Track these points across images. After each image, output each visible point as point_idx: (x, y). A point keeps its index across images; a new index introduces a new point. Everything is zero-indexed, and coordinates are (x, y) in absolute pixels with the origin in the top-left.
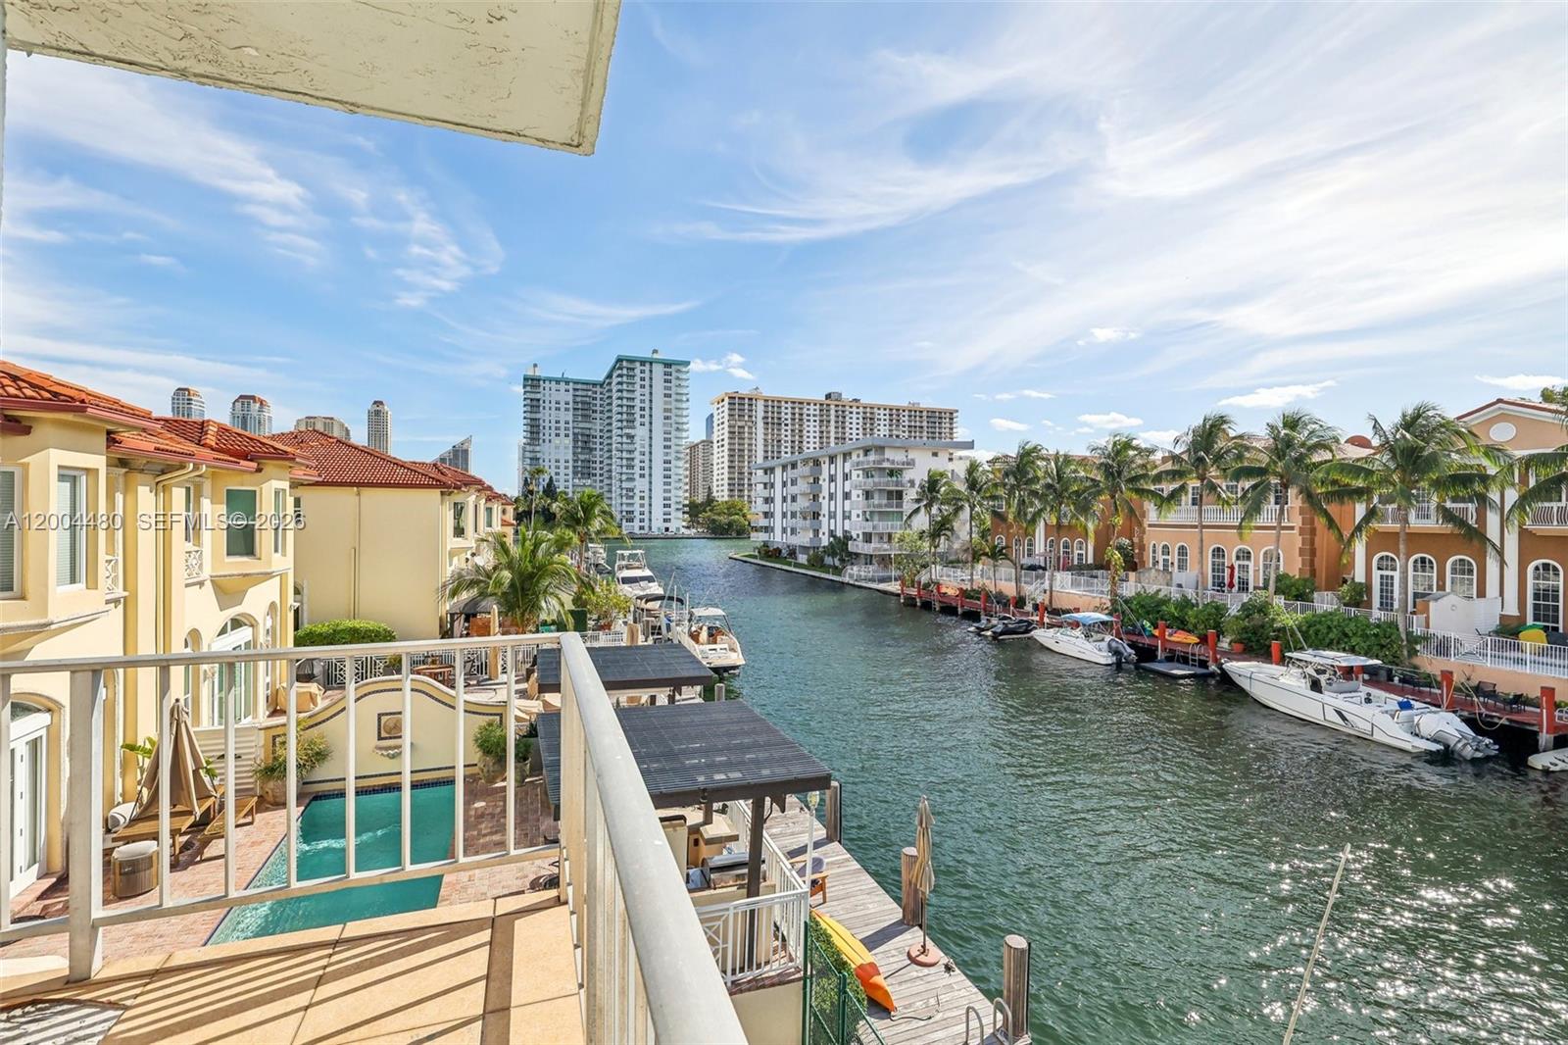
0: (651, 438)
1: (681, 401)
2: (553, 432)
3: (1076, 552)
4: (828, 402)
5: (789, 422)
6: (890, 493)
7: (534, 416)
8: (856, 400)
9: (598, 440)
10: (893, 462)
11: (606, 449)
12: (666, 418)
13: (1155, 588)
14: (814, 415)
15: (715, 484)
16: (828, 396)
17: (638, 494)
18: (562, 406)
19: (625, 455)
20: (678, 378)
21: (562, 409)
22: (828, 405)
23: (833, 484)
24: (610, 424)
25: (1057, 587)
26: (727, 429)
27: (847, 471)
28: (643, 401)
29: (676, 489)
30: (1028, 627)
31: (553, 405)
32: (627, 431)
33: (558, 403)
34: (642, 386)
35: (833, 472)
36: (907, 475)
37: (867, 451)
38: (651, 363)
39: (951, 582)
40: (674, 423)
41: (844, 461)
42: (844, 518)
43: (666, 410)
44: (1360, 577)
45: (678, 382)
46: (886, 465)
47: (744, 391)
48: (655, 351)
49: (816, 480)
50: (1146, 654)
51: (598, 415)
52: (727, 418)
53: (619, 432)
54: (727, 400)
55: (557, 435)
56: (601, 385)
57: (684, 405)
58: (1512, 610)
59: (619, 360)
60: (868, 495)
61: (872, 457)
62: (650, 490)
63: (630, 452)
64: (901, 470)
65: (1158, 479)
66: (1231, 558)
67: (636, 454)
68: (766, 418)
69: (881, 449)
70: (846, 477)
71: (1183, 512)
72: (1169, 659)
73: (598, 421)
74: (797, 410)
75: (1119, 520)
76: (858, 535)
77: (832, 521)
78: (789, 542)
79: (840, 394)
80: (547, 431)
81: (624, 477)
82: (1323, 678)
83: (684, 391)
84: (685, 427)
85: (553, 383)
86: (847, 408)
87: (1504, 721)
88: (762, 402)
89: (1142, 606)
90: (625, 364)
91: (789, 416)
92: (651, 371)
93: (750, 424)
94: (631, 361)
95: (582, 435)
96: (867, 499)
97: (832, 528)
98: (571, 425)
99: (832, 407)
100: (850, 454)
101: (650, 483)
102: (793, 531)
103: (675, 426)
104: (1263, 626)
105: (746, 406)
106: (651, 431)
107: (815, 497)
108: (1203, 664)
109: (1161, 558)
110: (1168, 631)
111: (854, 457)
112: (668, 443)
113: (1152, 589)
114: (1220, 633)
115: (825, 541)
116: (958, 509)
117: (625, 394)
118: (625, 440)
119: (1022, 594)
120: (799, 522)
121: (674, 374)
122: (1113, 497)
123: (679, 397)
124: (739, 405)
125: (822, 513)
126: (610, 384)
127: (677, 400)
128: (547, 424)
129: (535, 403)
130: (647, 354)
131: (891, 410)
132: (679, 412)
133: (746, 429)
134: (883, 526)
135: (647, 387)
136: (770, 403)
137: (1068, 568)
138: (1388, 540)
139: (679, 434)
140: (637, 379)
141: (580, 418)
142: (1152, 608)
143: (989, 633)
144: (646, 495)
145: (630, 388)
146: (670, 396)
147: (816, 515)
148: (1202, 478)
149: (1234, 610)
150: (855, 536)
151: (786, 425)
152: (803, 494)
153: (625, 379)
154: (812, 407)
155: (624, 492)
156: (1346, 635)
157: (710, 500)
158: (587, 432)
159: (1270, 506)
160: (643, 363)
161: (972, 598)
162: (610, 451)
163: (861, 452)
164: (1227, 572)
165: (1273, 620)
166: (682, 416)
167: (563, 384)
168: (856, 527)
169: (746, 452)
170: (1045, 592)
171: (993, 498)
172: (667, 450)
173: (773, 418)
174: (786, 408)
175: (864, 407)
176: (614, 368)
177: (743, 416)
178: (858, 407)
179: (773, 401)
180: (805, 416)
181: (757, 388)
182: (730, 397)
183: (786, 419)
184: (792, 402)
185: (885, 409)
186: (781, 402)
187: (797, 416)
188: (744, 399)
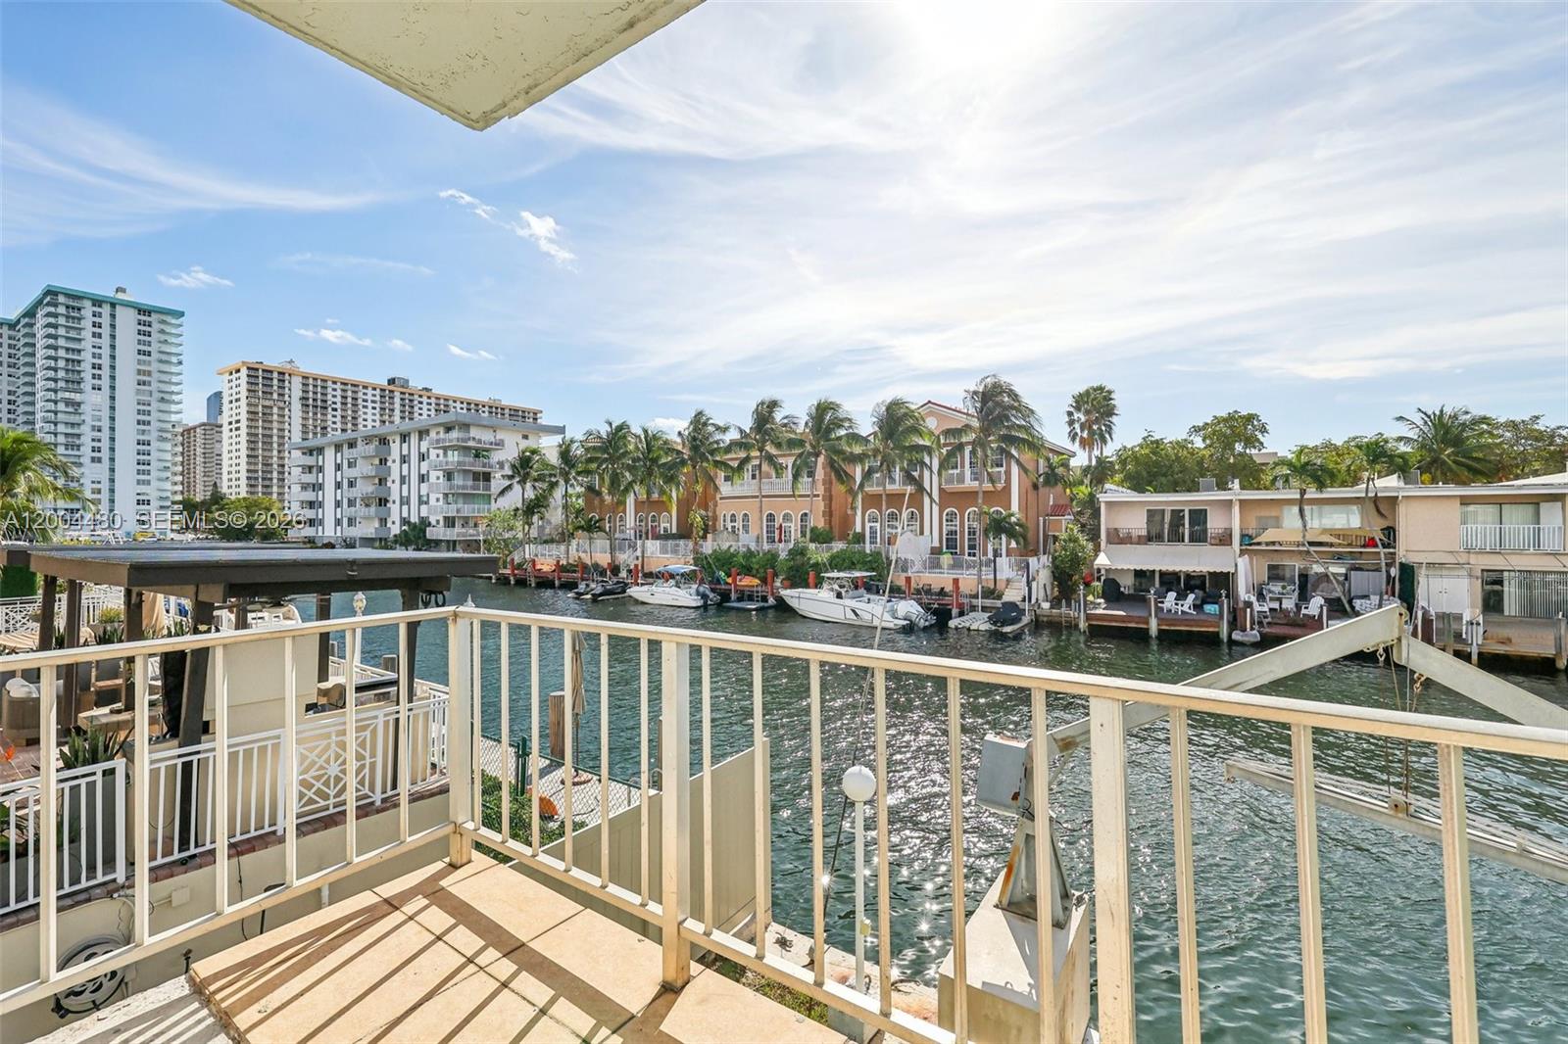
0: (112, 408)
1: (168, 362)
3: (662, 525)
4: (391, 388)
5: (338, 406)
6: (476, 476)
8: (426, 389)
10: (480, 441)
12: (141, 383)
13: (728, 544)
14: (373, 402)
15: (225, 477)
16: (392, 381)
17: (89, 486)
19: (61, 429)
20: (162, 332)
22: (391, 391)
23: (405, 466)
24: (30, 384)
25: (648, 553)
26: (244, 409)
27: (423, 450)
28: (97, 356)
29: (160, 480)
30: (625, 586)
34: (96, 335)
35: (405, 452)
36: (497, 456)
37: (448, 429)
38: (113, 305)
39: (546, 560)
40: (154, 389)
41: (420, 440)
42: (421, 502)
43: (140, 372)
44: (858, 529)
45: (163, 337)
46: (471, 444)
47: (272, 362)
48: (121, 289)
49: (383, 461)
50: (725, 596)
52: (244, 394)
53: (49, 395)
54: (244, 371)
56: (12, 326)
57: (174, 369)
58: (936, 544)
59: (52, 293)
60: (449, 476)
61: (455, 434)
62: (112, 481)
63: (72, 425)
64: (487, 450)
65: (728, 449)
66: (779, 520)
67: (85, 429)
68: (304, 399)
69: (465, 427)
70: (422, 457)
71: (745, 485)
72: (740, 600)
74: (349, 394)
75: (699, 488)
76: (438, 522)
77: (405, 508)
78: (346, 534)
79: (407, 381)
82: (843, 591)
83: (174, 350)
84: (175, 398)
86: (416, 397)
87: (936, 606)
88: (300, 379)
89: (719, 560)
90: (61, 299)
91: (339, 399)
92: (113, 316)
93: (282, 404)
94: (74, 296)
96: (449, 479)
97: (405, 514)
99: (397, 394)
100: (427, 432)
101: (113, 470)
102: (351, 522)
103: (157, 395)
104: (803, 564)
106: (112, 398)
107: (382, 481)
108: (764, 599)
109: (729, 525)
110: (739, 577)
111: (433, 434)
112: (146, 418)
113: (725, 547)
114: (776, 575)
115: (395, 529)
116: (553, 485)
117: (62, 343)
118: (61, 407)
119: (617, 563)
120: (359, 510)
121: (156, 326)
122: (694, 467)
123: (164, 357)
124: (264, 381)
125: (391, 499)
126: (30, 325)
127: (161, 361)
130: (109, 292)
131: (469, 404)
132: (165, 377)
133: (275, 410)
134: (467, 510)
135: (106, 337)
136: (311, 381)
137: (657, 537)
138: (873, 501)
139: (163, 406)
140: (86, 324)
142: (725, 560)
143: (589, 596)
144: (104, 487)
145: (73, 334)
146: (148, 354)
147: (383, 502)
148: (761, 450)
149: (783, 555)
150: (434, 523)
151: (335, 410)
152: (366, 478)
153: (61, 321)
154: (370, 391)
156: (853, 563)
157: (217, 499)
159: (805, 479)
160: (97, 302)
161: (568, 571)
163: (441, 430)
164: (777, 532)
165: (809, 559)
166: (170, 383)
168: (435, 510)
169: (275, 439)
170: (637, 558)
171: (587, 472)
172: (142, 427)
173: (315, 400)
174: (335, 390)
175: (437, 398)
176: (39, 303)
177: (271, 394)
178: (429, 398)
179: (315, 379)
180: (360, 401)
181: (291, 362)
182: (248, 368)
183: (334, 403)
184: (342, 383)
185: (462, 403)
186: (326, 381)
187: (349, 400)
188: (271, 372)
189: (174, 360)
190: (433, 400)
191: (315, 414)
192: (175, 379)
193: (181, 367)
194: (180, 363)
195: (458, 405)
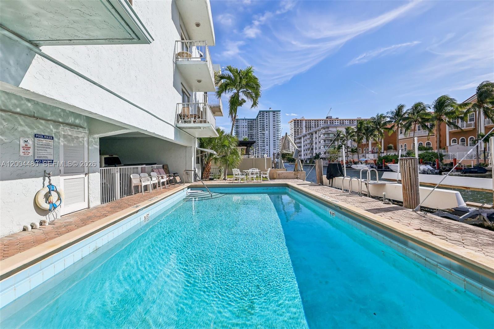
0: (269, 134)
1: (278, 122)
2: (242, 134)
4: (327, 119)
6: (331, 140)
7: (237, 130)
8: (337, 118)
9: (255, 136)
11: (257, 138)
12: (274, 128)
15: (290, 147)
16: (327, 118)
17: (266, 151)
18: (245, 127)
19: (262, 139)
20: (277, 116)
21: (245, 128)
22: (327, 121)
23: (316, 140)
24: (258, 131)
26: (293, 130)
27: (320, 135)
28: (267, 123)
29: (277, 149)
31: (242, 127)
32: (263, 132)
33: (243, 126)
34: (267, 119)
35: (316, 136)
38: (269, 112)
41: (319, 132)
42: (319, 148)
43: (274, 125)
45: (277, 117)
46: (329, 132)
47: (299, 118)
48: (270, 108)
49: (312, 139)
51: (255, 129)
52: (293, 127)
53: (260, 133)
55: (243, 135)
56: (255, 120)
57: (279, 124)
59: (260, 112)
62: (270, 149)
63: (263, 138)
64: (334, 133)
67: (265, 139)
68: (306, 126)
70: (319, 137)
73: (255, 130)
74: (316, 123)
76: (323, 153)
77: (316, 150)
78: (305, 158)
79: (332, 117)
80: (241, 134)
81: (262, 146)
83: (279, 119)
85: (242, 120)
86: (334, 121)
88: (305, 121)
90: (261, 113)
91: (314, 125)
92: (269, 114)
93: (301, 128)
94: (263, 112)
95: (250, 135)
96: (325, 142)
97: (316, 152)
98: (247, 132)
99: (329, 121)
100: (320, 130)
101: (270, 147)
102: (306, 155)
103: (276, 130)
105: (299, 123)
106: (269, 132)
107: (312, 144)
112: (275, 135)
115: (314, 155)
117: (262, 122)
118: (262, 135)
120: (308, 151)
121: (276, 115)
123: (277, 121)
124: (297, 123)
125: (314, 148)
126: (258, 119)
127: (277, 122)
128: (241, 132)
129: (237, 126)
130: (268, 109)
131: (350, 120)
132: (278, 126)
133: (300, 130)
135: (268, 119)
136: (307, 121)
138: (454, 135)
139: (278, 132)
140: (265, 117)
141: (249, 130)
144: (268, 151)
145: (263, 120)
146: (275, 121)
147: (312, 149)
151: (313, 128)
153: (261, 117)
154: (321, 121)
155: (262, 150)
158: (252, 134)
160: (267, 112)
162: (258, 139)
167: (245, 120)
168: (322, 150)
172: (274, 137)
173: (308, 126)
174: (313, 123)
175: (340, 120)
176: (258, 115)
177: (299, 126)
178: (338, 121)
179: (308, 121)
180: (319, 125)
181: (303, 117)
182: (294, 121)
183: (313, 126)
184: (315, 121)
185: (348, 120)
186: (311, 121)
187: (316, 125)
188: (299, 121)
189: (279, 121)
190: (339, 121)
191: (308, 130)
192: (279, 126)
193: (280, 123)
194: (280, 122)
195: (347, 121)
